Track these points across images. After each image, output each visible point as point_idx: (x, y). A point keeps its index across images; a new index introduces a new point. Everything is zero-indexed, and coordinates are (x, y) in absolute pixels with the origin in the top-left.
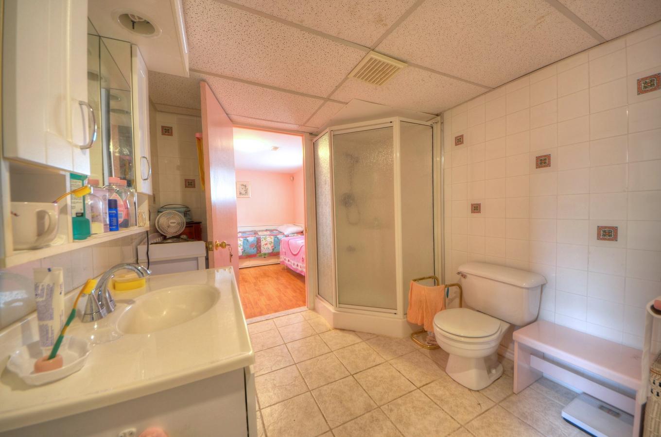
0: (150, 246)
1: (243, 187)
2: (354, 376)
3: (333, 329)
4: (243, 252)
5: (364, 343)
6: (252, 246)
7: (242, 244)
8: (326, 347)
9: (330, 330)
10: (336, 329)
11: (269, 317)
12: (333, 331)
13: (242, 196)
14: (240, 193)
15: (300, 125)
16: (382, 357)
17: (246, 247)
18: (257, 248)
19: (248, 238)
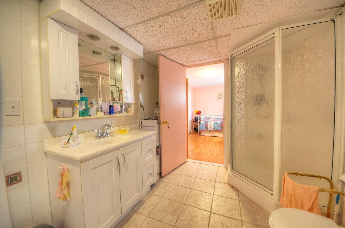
0: (143, 120)
1: (219, 95)
2: (212, 214)
3: (227, 184)
4: (214, 128)
5: (238, 202)
6: (218, 126)
7: (214, 124)
8: (213, 190)
9: (224, 183)
10: (229, 184)
11: (201, 162)
12: (226, 184)
13: (219, 99)
14: (218, 98)
15: (217, 57)
16: (241, 217)
17: (215, 125)
18: (221, 127)
19: (217, 122)
